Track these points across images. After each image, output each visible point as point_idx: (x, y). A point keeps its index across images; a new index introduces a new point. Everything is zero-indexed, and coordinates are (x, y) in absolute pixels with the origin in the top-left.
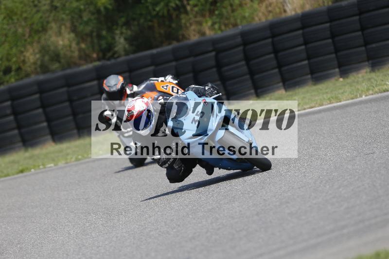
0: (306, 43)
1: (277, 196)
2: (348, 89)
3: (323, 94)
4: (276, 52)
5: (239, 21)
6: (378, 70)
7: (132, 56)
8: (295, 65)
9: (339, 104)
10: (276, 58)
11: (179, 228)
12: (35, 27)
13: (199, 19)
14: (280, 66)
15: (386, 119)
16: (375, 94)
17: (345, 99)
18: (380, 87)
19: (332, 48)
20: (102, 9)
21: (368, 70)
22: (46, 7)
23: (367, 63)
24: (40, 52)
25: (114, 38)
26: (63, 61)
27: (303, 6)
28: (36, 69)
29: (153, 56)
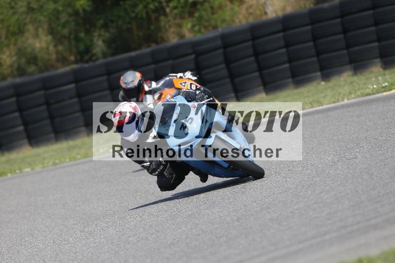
0: (287, 46)
1: (258, 202)
2: (329, 93)
3: (304, 97)
4: (256, 54)
5: (219, 23)
6: (361, 73)
7: (110, 59)
8: (276, 68)
9: (321, 108)
10: (257, 61)
11: (158, 234)
12: (11, 29)
13: (178, 21)
14: (260, 69)
15: (368, 123)
16: (357, 97)
17: (327, 102)
18: (362, 91)
19: (313, 51)
20: (81, 11)
21: (350, 73)
22: (24, 9)
23: (349, 66)
24: (17, 54)
25: (92, 41)
26: (40, 63)
27: (284, 8)
28: (12, 72)
29: (131, 59)
